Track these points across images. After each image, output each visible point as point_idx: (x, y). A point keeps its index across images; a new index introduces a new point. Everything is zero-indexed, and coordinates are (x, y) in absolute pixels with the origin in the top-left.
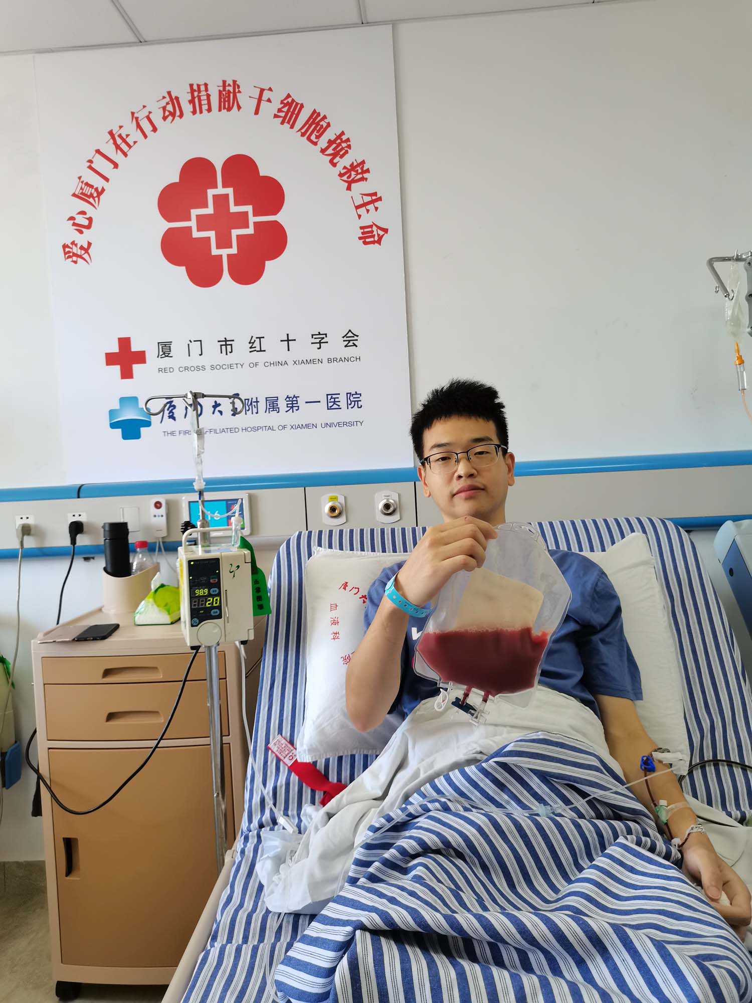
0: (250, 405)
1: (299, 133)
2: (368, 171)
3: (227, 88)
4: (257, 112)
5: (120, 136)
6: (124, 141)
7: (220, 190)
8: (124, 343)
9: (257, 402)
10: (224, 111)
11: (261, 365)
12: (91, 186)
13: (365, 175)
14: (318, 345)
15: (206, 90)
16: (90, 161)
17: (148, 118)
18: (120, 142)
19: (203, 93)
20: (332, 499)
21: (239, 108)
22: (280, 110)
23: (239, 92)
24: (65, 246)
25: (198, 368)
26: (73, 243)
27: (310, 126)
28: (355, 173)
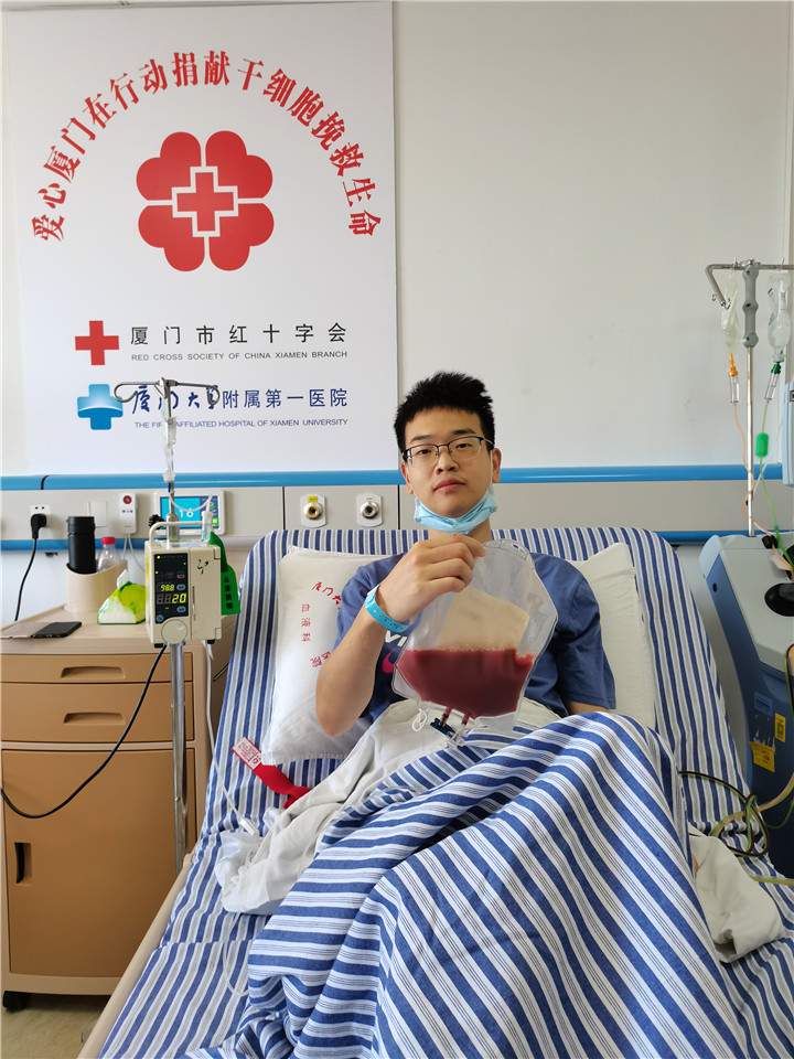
0: (230, 397)
1: (290, 112)
2: (361, 156)
3: (215, 60)
4: (245, 87)
5: (98, 105)
6: (102, 110)
7: (204, 168)
8: (96, 327)
9: (236, 395)
10: (211, 84)
11: (242, 356)
12: (66, 158)
13: (358, 160)
14: (303, 338)
15: (193, 60)
16: (65, 131)
17: (129, 87)
18: (97, 111)
19: (189, 64)
20: (312, 500)
21: (227, 81)
22: (270, 86)
23: (228, 64)
24: (35, 221)
25: (174, 357)
26: (44, 217)
27: (302, 105)
28: (348, 158)
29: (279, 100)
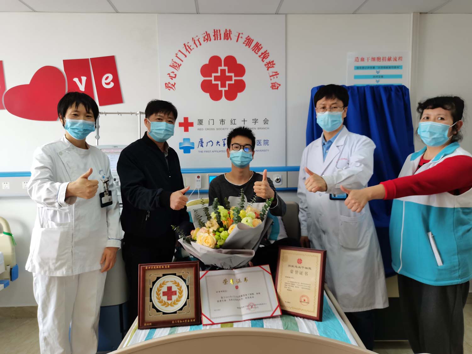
1: (252, 50)
2: (275, 64)
3: (227, 32)
4: (237, 41)
5: (188, 46)
6: (189, 48)
7: (223, 67)
10: (226, 40)
12: (177, 63)
13: (274, 66)
14: (255, 123)
15: (220, 32)
16: (177, 54)
17: (198, 40)
18: (188, 48)
19: (218, 33)
21: (231, 39)
22: (245, 41)
24: (166, 84)
25: (212, 129)
26: (169, 83)
27: (255, 48)
28: (270, 65)
29: (248, 45)
